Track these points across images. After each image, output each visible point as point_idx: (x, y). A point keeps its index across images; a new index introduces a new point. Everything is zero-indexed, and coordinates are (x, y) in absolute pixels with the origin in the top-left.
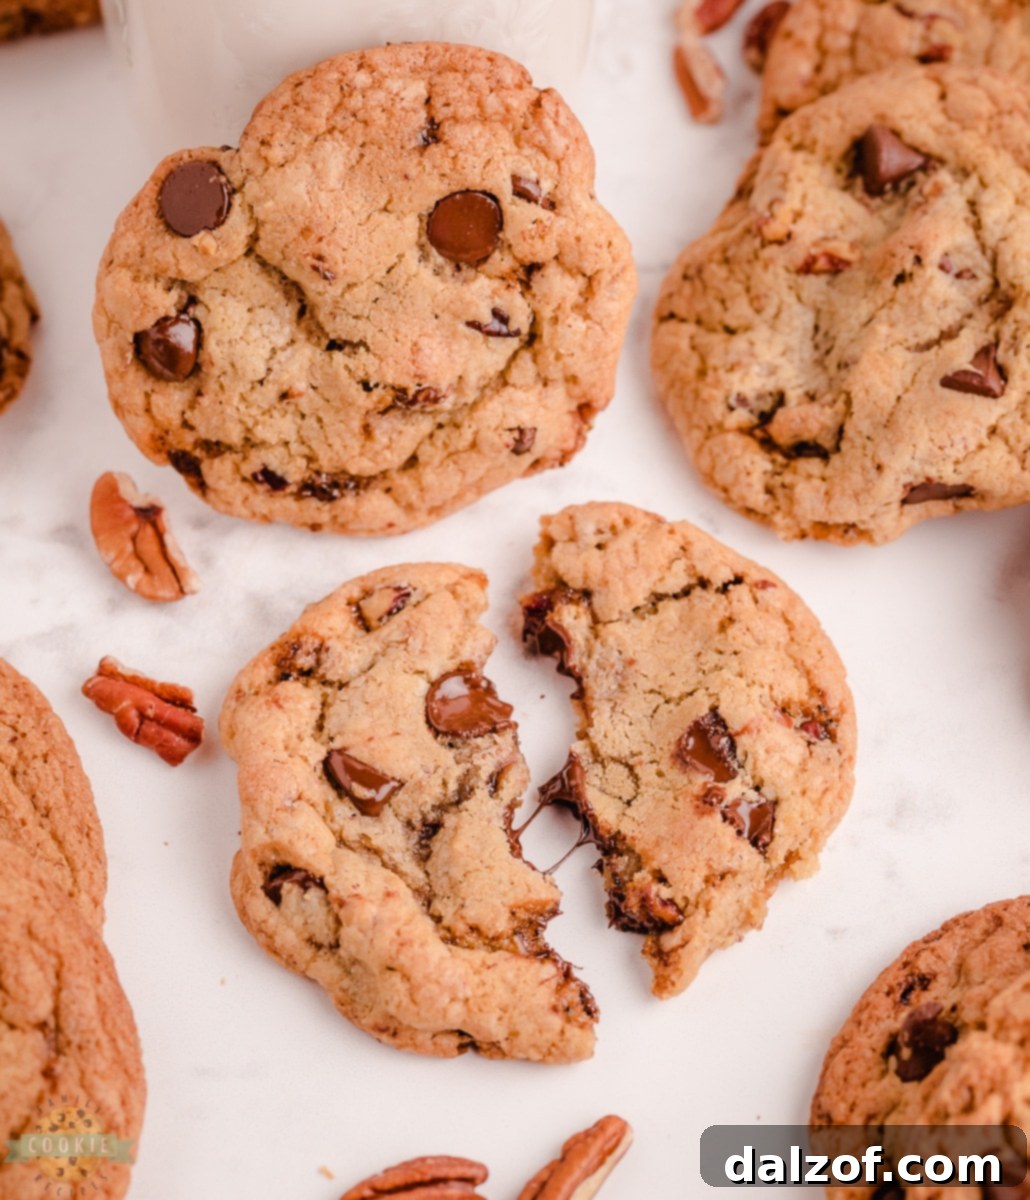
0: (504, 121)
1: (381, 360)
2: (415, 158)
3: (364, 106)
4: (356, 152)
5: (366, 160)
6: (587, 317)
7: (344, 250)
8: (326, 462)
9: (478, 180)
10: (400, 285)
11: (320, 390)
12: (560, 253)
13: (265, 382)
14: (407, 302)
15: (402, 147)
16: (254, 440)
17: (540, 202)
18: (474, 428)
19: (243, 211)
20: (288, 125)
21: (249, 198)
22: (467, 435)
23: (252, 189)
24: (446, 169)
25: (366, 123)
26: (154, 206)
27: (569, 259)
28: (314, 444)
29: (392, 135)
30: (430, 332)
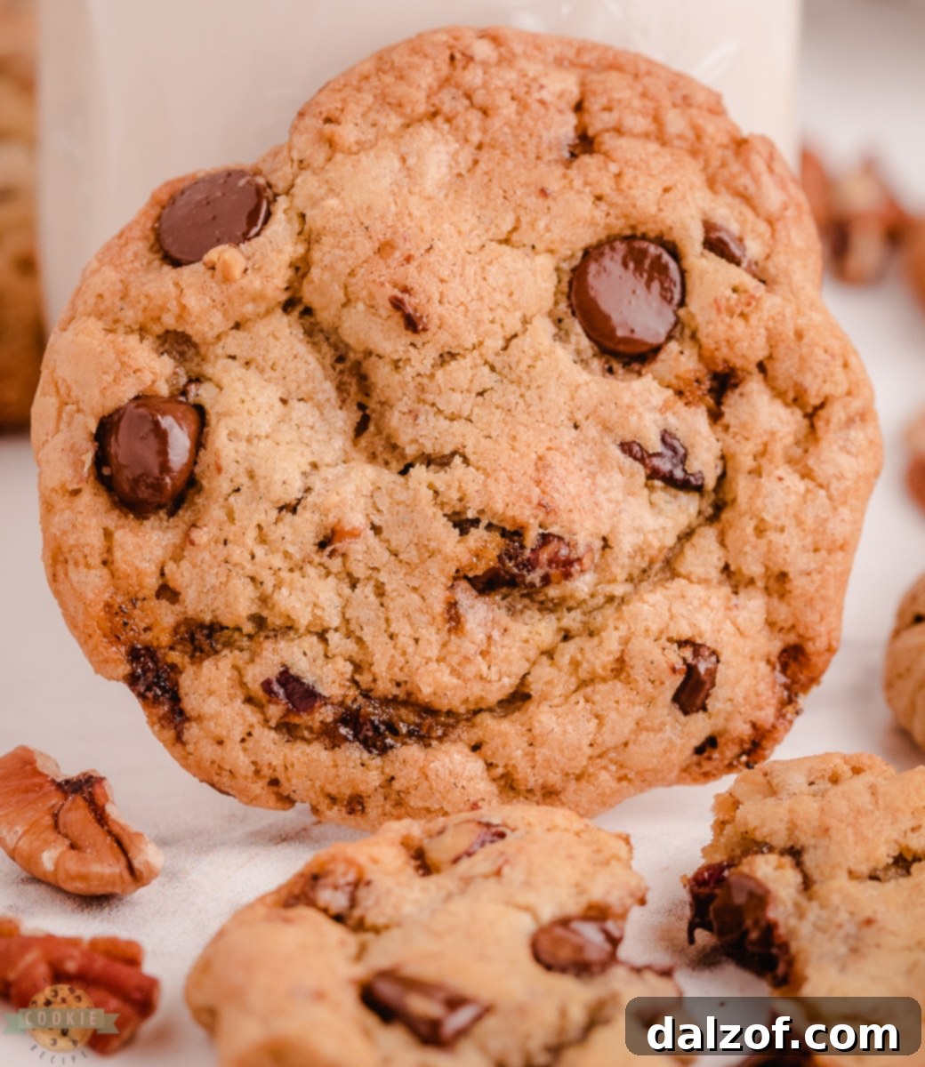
0: (694, 153)
1: (488, 476)
2: (559, 171)
3: (485, 85)
4: (466, 156)
5: (482, 167)
6: (807, 475)
7: (442, 281)
8: (383, 673)
9: (653, 209)
10: (523, 367)
11: (385, 535)
12: (770, 357)
13: (299, 508)
14: (531, 395)
15: (538, 158)
16: (275, 620)
17: (744, 264)
18: (623, 628)
19: (289, 220)
20: (368, 98)
21: (300, 202)
23: (308, 185)
24: (606, 187)
25: (485, 112)
26: (146, 238)
27: (784, 368)
28: (367, 635)
29: (525, 137)
30: (566, 447)
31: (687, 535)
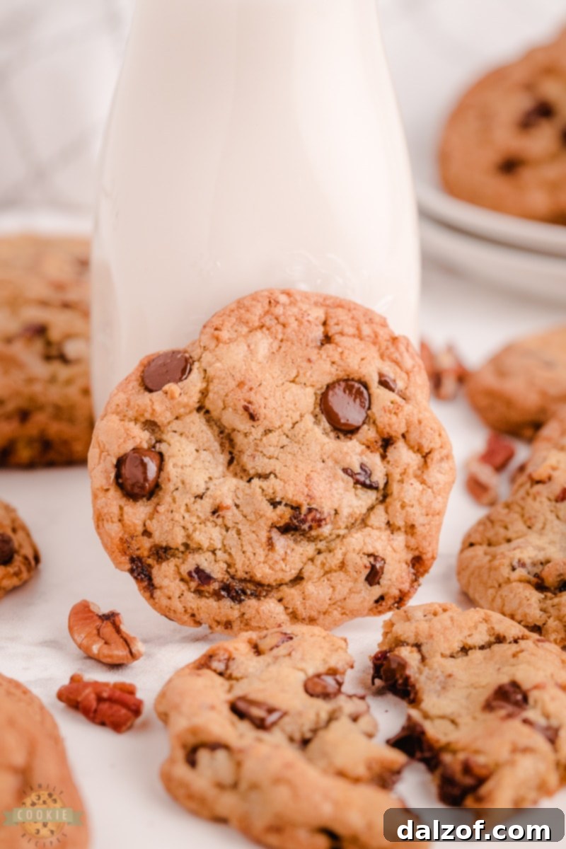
0: (374, 343)
1: (285, 482)
2: (316, 351)
3: (284, 314)
4: (276, 345)
5: (283, 349)
6: (423, 482)
7: (266, 399)
8: (240, 569)
9: (356, 367)
10: (300, 436)
11: (241, 508)
12: (407, 431)
13: (204, 497)
14: (304, 448)
15: (307, 345)
16: (193, 545)
17: (396, 391)
18: (344, 549)
19: (199, 373)
20: (233, 320)
21: (204, 364)
22: (339, 555)
23: (207, 357)
24: (336, 358)
25: (284, 326)
26: (137, 380)
27: (413, 436)
28: (233, 551)
29: (301, 336)
30: (319, 470)
31: (371, 509)
